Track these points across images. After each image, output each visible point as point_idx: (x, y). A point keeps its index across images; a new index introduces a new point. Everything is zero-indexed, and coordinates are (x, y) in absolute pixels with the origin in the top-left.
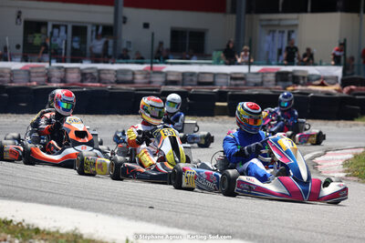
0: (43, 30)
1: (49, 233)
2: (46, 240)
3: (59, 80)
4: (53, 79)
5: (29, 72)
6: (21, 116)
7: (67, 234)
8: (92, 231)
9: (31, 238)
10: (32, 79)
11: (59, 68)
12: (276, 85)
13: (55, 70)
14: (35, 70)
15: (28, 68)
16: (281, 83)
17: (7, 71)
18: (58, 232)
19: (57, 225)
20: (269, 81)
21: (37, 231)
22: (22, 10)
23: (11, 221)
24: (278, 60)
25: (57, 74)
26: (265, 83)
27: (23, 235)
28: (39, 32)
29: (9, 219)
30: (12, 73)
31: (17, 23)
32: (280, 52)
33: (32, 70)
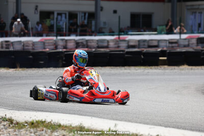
0: (51, 17)
1: (66, 127)
2: (65, 130)
3: (62, 47)
4: (58, 47)
5: (43, 43)
6: (41, 69)
7: (76, 127)
8: (90, 125)
9: (57, 129)
10: (46, 47)
11: (62, 40)
12: (197, 46)
13: (60, 41)
14: (47, 42)
15: (43, 40)
16: (200, 45)
17: (30, 43)
18: (71, 126)
19: (70, 123)
20: (193, 44)
21: (60, 126)
22: (38, 5)
23: (45, 121)
24: (198, 30)
25: (61, 44)
26: (190, 45)
27: (52, 128)
28: (49, 18)
29: (44, 120)
30: (34, 44)
31: (35, 13)
32: (200, 25)
33: (46, 42)
